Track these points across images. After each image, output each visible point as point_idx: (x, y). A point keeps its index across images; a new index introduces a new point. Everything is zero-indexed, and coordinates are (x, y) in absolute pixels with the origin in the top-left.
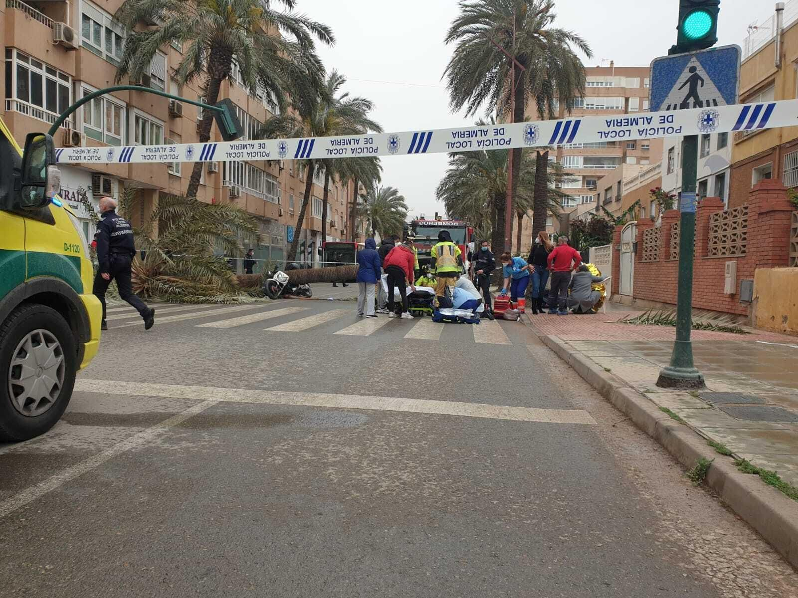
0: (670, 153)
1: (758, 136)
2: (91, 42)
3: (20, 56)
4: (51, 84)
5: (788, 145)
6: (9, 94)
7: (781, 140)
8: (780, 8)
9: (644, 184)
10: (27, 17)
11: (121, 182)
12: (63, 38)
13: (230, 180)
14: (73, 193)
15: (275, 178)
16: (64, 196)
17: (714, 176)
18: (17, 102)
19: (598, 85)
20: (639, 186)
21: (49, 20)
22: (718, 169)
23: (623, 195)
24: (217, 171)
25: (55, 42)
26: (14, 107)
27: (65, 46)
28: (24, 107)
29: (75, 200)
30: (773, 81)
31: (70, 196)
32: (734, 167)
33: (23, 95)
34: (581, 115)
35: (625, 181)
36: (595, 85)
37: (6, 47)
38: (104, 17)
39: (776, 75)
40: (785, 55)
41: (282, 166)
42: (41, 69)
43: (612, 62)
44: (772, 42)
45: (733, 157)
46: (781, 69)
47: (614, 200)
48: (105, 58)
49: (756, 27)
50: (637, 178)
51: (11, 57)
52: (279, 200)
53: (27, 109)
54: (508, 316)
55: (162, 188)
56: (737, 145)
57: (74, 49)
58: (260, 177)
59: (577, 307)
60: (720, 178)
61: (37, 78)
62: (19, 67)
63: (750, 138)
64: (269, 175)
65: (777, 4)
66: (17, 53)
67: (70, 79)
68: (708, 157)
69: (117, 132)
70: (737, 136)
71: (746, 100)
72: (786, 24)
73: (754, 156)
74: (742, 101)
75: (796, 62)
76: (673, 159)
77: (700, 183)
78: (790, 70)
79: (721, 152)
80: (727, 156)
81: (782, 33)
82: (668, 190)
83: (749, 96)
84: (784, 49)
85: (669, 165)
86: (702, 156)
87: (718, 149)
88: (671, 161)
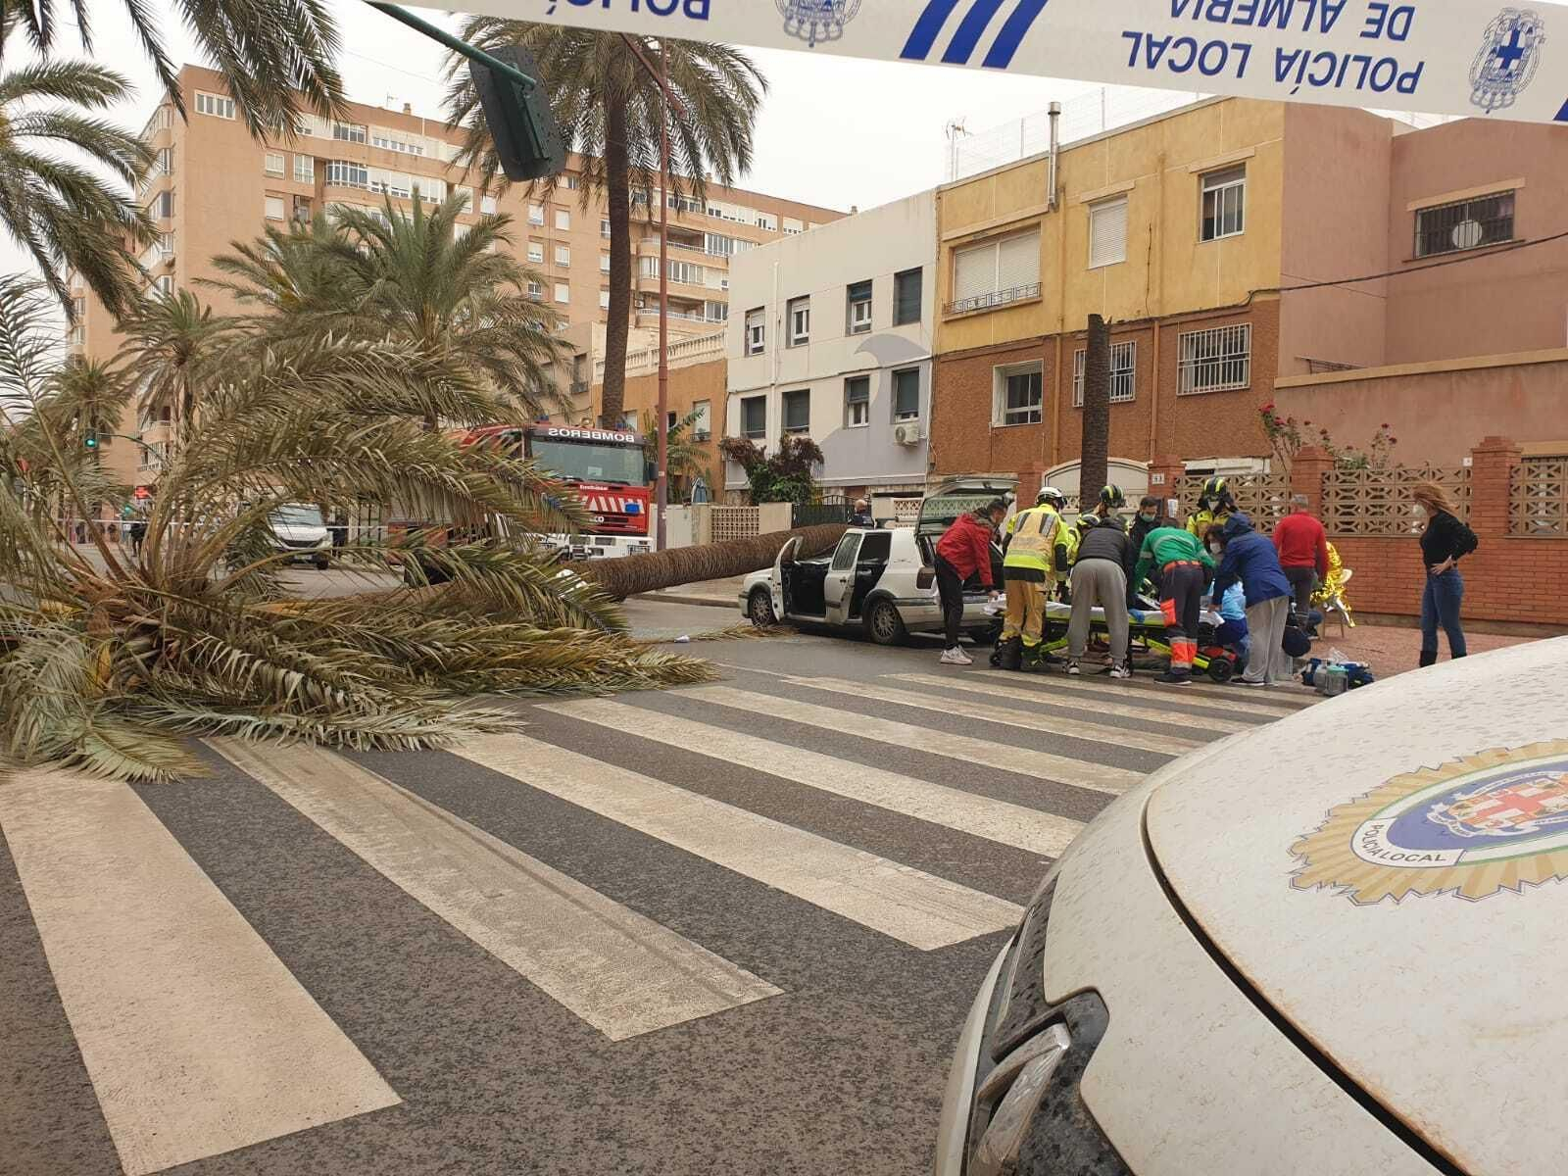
0: (747, 317)
1: (1005, 313)
5: (1081, 336)
8: (1056, 110)
17: (889, 372)
19: (394, 147)
22: (905, 360)
23: (594, 383)
30: (1038, 225)
32: (942, 359)
34: (363, 202)
35: (596, 356)
36: (389, 147)
39: (1041, 218)
40: (1064, 189)
43: (407, 106)
45: (938, 343)
46: (1056, 211)
49: (963, 129)
56: (946, 322)
60: (905, 379)
63: (991, 312)
65: (1052, 104)
68: (867, 337)
70: (947, 309)
71: (959, 248)
72: (1065, 138)
73: (996, 346)
74: (953, 249)
75: (1092, 204)
76: (756, 330)
77: (846, 379)
78: (1078, 216)
79: (906, 331)
80: (922, 340)
81: (1061, 153)
82: (749, 387)
83: (971, 243)
84: (1062, 179)
85: (747, 340)
86: (848, 333)
87: (894, 325)
88: (751, 334)
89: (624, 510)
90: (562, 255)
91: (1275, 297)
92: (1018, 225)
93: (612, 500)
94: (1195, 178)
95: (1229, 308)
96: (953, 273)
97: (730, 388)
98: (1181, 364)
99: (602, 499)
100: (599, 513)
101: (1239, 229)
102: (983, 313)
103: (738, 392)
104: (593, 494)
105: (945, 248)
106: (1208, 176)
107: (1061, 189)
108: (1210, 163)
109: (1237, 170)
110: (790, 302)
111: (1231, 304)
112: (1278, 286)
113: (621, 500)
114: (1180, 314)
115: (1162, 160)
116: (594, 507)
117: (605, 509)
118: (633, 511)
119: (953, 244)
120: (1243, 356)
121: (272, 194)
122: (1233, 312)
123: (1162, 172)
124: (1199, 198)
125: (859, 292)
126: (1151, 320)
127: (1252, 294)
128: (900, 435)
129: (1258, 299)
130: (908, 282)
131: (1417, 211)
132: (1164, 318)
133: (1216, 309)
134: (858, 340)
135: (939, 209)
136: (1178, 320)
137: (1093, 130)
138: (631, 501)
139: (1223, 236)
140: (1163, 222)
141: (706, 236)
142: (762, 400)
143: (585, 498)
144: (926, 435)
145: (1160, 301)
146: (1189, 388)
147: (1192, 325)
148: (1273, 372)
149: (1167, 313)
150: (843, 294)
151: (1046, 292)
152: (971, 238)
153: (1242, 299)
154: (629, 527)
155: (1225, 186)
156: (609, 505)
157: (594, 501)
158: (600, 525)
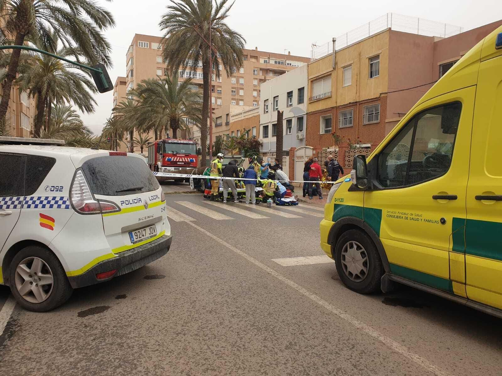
0: (265, 102)
1: (323, 101)
5: (341, 107)
7: (336, 104)
8: (335, 40)
9: (246, 117)
17: (296, 118)
20: (243, 118)
22: (300, 114)
23: (231, 122)
30: (331, 74)
32: (309, 114)
35: (231, 114)
39: (332, 72)
40: (337, 63)
44: (330, 55)
45: (308, 109)
46: (335, 70)
47: (224, 124)
49: (315, 45)
50: (242, 114)
56: (310, 103)
60: (300, 119)
63: (320, 100)
68: (291, 108)
70: (310, 99)
71: (313, 81)
72: (337, 49)
73: (321, 110)
74: (312, 81)
75: (344, 67)
76: (267, 106)
77: (287, 120)
78: (340, 71)
79: (301, 106)
80: (304, 108)
81: (336, 53)
82: (265, 123)
83: (316, 80)
84: (336, 61)
85: (264, 109)
86: (287, 106)
87: (298, 104)
88: (266, 107)
89: (189, 161)
90: (242, 81)
91: (386, 95)
92: (326, 74)
93: (186, 158)
94: (368, 59)
95: (375, 98)
96: (312, 89)
97: (261, 123)
98: (364, 115)
99: (183, 158)
101: (378, 75)
102: (319, 100)
103: (262, 124)
104: (181, 157)
105: (310, 81)
106: (371, 59)
107: (336, 64)
108: (371, 55)
109: (377, 57)
110: (274, 98)
111: (375, 97)
112: (387, 92)
113: (189, 159)
114: (363, 100)
115: (360, 54)
116: (181, 160)
117: (184, 161)
118: (192, 161)
119: (311, 80)
120: (378, 113)
121: (159, 68)
122: (376, 100)
123: (360, 58)
124: (369, 66)
125: (290, 94)
126: (356, 102)
127: (381, 94)
128: (298, 136)
129: (382, 95)
130: (301, 90)
131: (440, 65)
132: (360, 102)
133: (372, 99)
134: (290, 108)
135: (308, 70)
136: (363, 102)
137: (344, 45)
138: (191, 159)
139: (375, 77)
140: (360, 73)
141: (286, 72)
142: (267, 126)
143: (178, 158)
144: (305, 137)
145: (359, 96)
146: (366, 122)
147: (367, 104)
148: (385, 118)
149: (361, 100)
150: (286, 95)
151: (333, 94)
152: (315, 78)
153: (378, 96)
154: (191, 165)
155: (375, 61)
156: (185, 160)
157: (181, 159)
158: (182, 165)
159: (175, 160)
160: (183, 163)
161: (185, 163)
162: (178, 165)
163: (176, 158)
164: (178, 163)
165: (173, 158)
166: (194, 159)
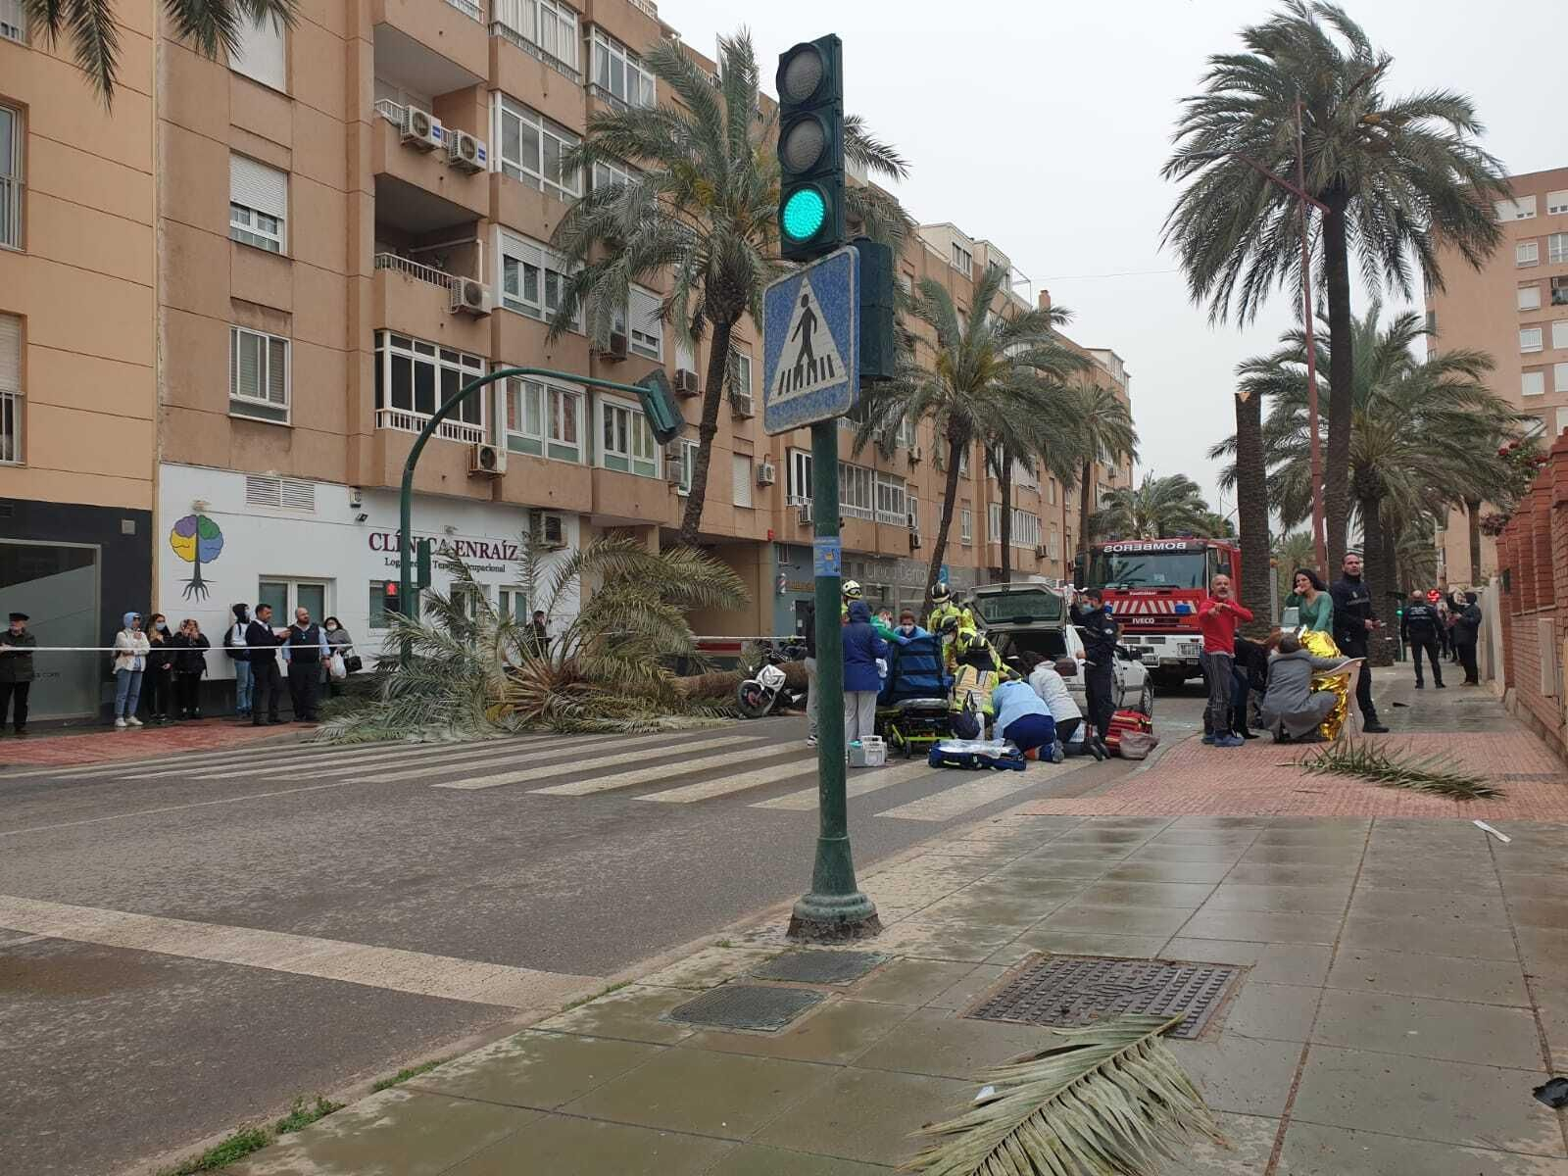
2: (520, 298)
3: (395, 341)
4: (449, 376)
6: (380, 403)
10: (406, 279)
11: (584, 519)
12: (463, 302)
13: (800, 492)
14: (496, 547)
15: (900, 479)
16: (479, 554)
18: (392, 413)
21: (445, 277)
24: (773, 480)
25: (454, 308)
26: (387, 421)
27: (469, 314)
28: (402, 419)
29: (499, 558)
31: (490, 552)
33: (400, 400)
37: (375, 330)
38: (543, 253)
41: (916, 456)
42: (433, 355)
48: (544, 320)
51: (382, 346)
52: (910, 520)
53: (408, 420)
54: (1126, 749)
55: (662, 523)
57: (485, 314)
58: (866, 483)
59: (1276, 725)
61: (425, 371)
62: (394, 358)
64: (884, 475)
66: (392, 337)
67: (483, 363)
69: (571, 436)
89: (1173, 611)
93: (1161, 603)
99: (1151, 603)
100: (1150, 615)
104: (1145, 599)
113: (1171, 603)
116: (1143, 610)
117: (1155, 611)
121: (1525, 285)
138: (1180, 603)
143: (1135, 603)
154: (1176, 627)
156: (1158, 608)
157: (1143, 605)
158: (1150, 625)
159: (1123, 611)
160: (1152, 621)
161: (1163, 620)
162: (1136, 625)
163: (1126, 603)
164: (1135, 621)
165: (1117, 603)
166: (1190, 603)
